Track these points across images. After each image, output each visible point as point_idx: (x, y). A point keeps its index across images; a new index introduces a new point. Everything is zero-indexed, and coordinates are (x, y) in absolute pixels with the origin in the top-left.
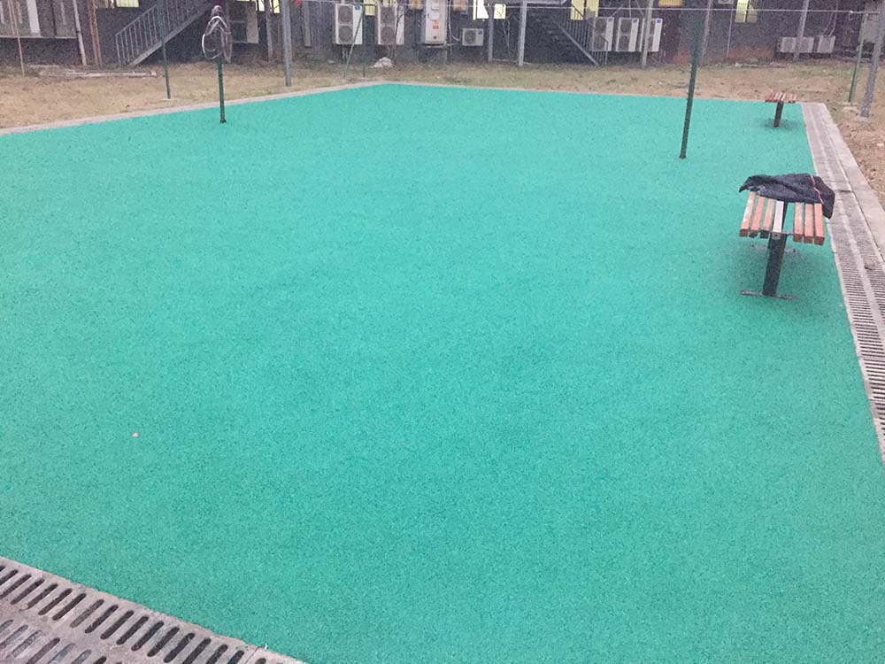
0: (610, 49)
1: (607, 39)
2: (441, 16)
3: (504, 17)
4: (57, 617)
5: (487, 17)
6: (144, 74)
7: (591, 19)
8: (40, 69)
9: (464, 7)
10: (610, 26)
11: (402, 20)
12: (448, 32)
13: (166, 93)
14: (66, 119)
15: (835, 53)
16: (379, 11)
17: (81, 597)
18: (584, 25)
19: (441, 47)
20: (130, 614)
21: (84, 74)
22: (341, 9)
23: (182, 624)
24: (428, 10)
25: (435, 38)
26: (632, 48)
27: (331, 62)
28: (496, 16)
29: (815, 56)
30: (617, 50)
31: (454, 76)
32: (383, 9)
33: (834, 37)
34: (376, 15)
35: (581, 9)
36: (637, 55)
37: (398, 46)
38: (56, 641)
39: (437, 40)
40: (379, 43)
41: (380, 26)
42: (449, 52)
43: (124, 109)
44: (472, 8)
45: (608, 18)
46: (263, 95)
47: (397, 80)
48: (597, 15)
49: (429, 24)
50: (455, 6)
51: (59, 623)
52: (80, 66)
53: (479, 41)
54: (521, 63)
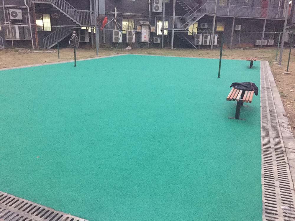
0: (201, 44)
1: (200, 41)
2: (147, 34)
3: (167, 34)
4: (10, 206)
5: (162, 34)
6: (52, 51)
7: (195, 35)
8: (19, 50)
9: (154, 31)
10: (201, 37)
11: (134, 35)
12: (149, 39)
13: (58, 57)
14: (26, 65)
15: (274, 45)
16: (127, 32)
17: (18, 200)
18: (193, 37)
19: (147, 43)
20: (31, 205)
21: (33, 51)
22: (115, 32)
23: (46, 208)
24: (143, 32)
25: (145, 40)
26: (208, 44)
27: (112, 48)
28: (164, 34)
29: (267, 46)
30: (203, 44)
31: (151, 52)
32: (128, 32)
33: (274, 40)
34: (126, 33)
35: (192, 32)
36: (210, 46)
37: (133, 43)
38: (10, 212)
39: (145, 41)
40: (127, 42)
41: (127, 37)
42: (149, 45)
43: (45, 62)
44: (157, 32)
45: (200, 34)
46: (89, 58)
47: (132, 53)
48: (197, 33)
49: (143, 36)
50: (151, 31)
51: (10, 207)
52: (32, 49)
53: (159, 41)
54: (172, 48)
